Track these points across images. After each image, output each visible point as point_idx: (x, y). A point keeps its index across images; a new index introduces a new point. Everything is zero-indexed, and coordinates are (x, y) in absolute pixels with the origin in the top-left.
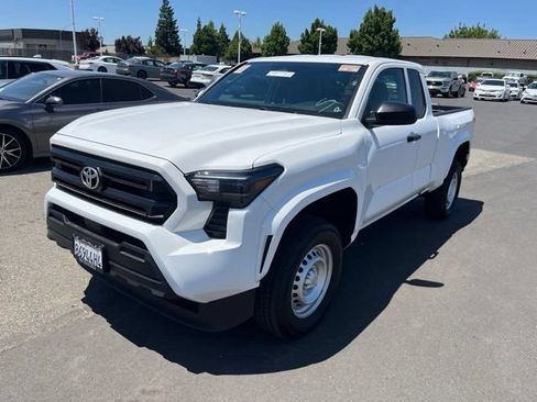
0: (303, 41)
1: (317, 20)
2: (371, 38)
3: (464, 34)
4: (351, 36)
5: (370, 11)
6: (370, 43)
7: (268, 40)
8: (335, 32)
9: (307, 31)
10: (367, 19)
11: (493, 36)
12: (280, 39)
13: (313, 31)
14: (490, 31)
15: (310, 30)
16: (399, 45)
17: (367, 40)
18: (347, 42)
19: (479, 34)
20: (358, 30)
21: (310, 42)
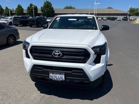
0: (28, 9)
1: (31, 4)
2: (47, 9)
3: (67, 8)
4: (41, 8)
5: (45, 2)
6: (47, 10)
7: (17, 9)
8: (37, 7)
9: (28, 7)
10: (45, 4)
11: (74, 8)
12: (21, 9)
13: (30, 7)
14: (73, 7)
15: (29, 6)
16: (54, 10)
17: (46, 9)
18: (40, 10)
19: (71, 8)
20: (43, 6)
21: (30, 10)
